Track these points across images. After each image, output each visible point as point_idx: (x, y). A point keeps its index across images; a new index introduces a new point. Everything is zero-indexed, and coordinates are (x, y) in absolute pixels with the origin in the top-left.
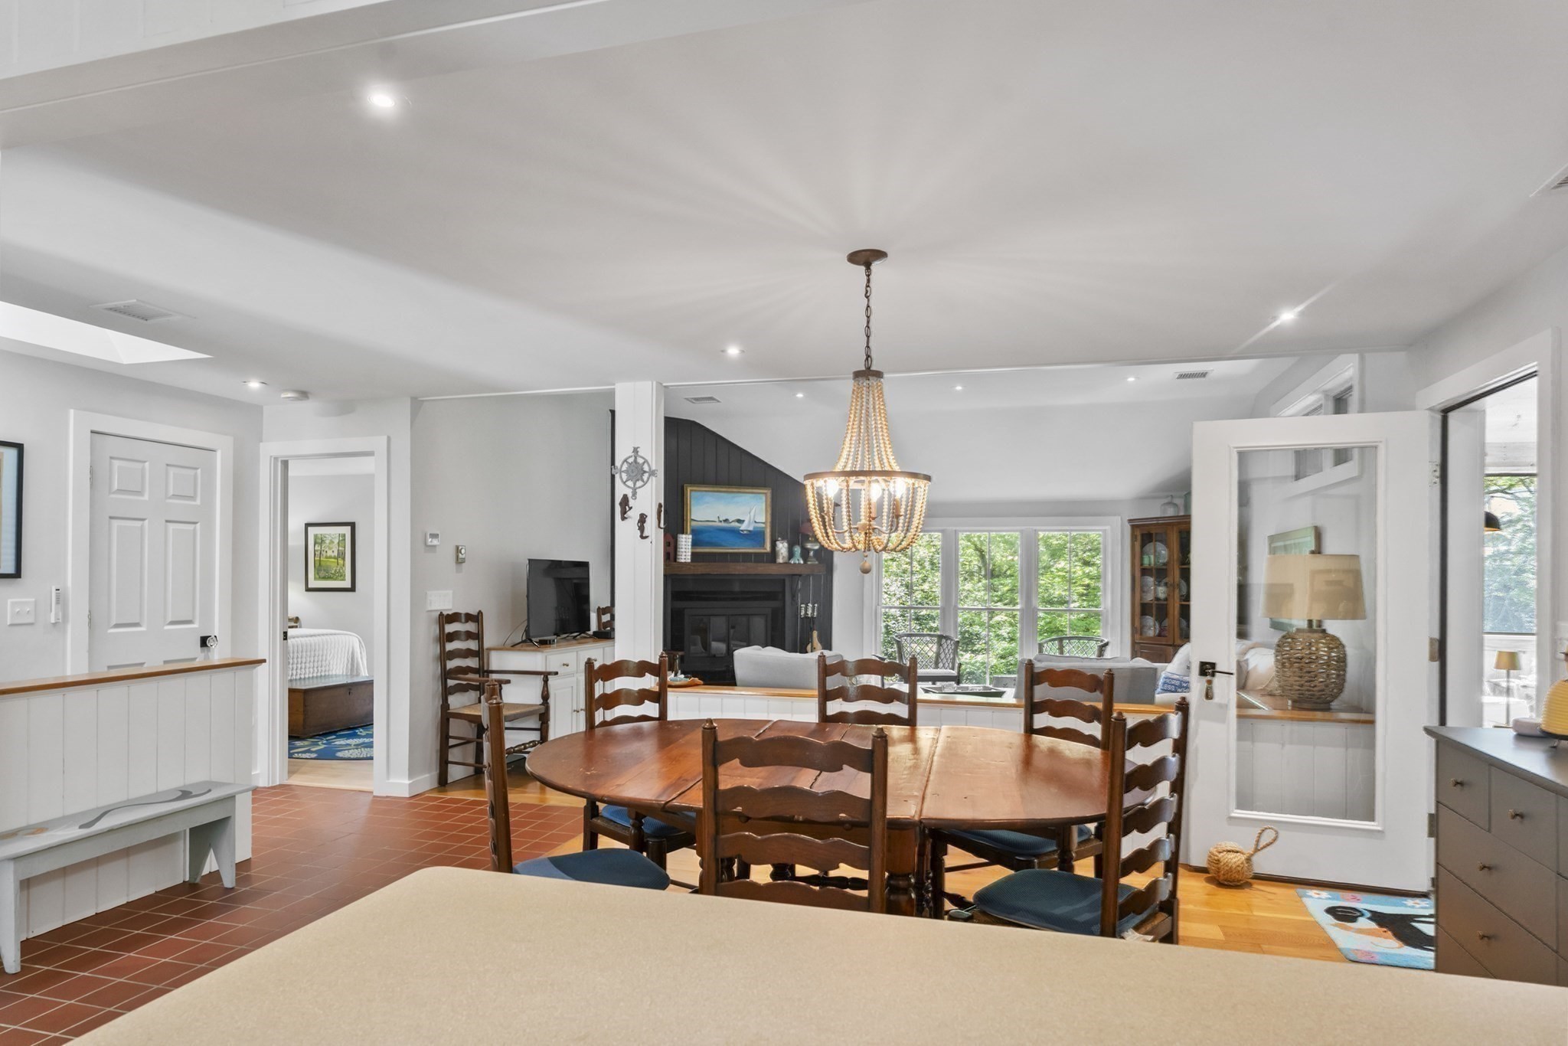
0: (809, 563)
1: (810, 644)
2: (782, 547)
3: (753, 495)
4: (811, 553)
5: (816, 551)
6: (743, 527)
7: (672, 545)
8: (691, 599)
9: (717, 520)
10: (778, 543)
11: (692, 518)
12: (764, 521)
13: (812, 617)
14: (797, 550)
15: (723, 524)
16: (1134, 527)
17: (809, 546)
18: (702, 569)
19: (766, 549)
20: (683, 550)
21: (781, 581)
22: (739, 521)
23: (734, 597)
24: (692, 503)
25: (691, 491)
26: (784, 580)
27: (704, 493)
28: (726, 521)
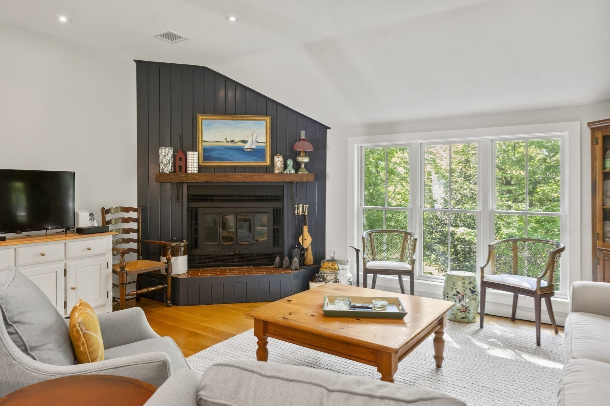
0: (300, 173)
1: (301, 237)
2: (279, 161)
3: (256, 121)
4: (303, 166)
5: (306, 164)
6: (247, 146)
7: (183, 159)
8: (206, 201)
9: (225, 141)
10: (275, 157)
11: (204, 139)
12: (265, 141)
13: (304, 216)
14: (290, 162)
15: (230, 144)
16: (594, 131)
17: (300, 159)
18: (204, 178)
19: (266, 163)
20: (190, 163)
21: (280, 186)
22: (244, 142)
23: (242, 198)
24: (203, 128)
25: (202, 119)
26: (283, 186)
27: (213, 121)
28: (232, 141)
